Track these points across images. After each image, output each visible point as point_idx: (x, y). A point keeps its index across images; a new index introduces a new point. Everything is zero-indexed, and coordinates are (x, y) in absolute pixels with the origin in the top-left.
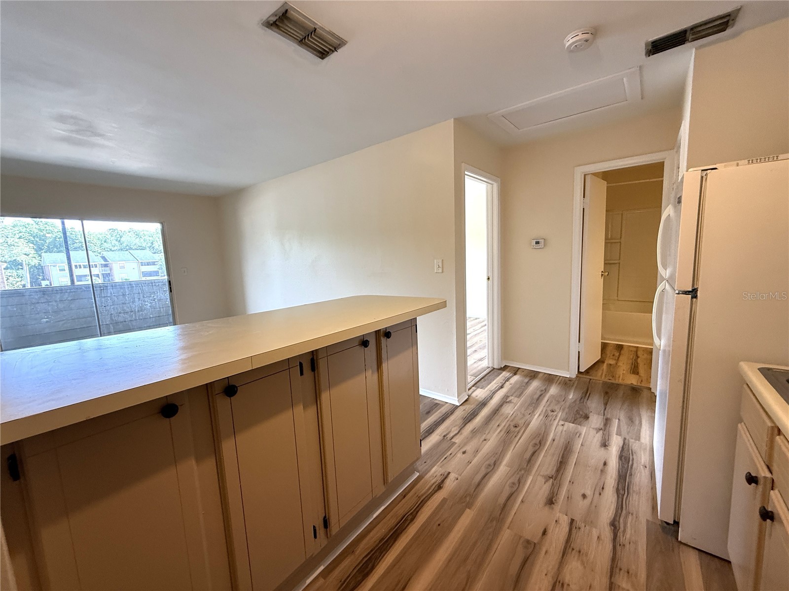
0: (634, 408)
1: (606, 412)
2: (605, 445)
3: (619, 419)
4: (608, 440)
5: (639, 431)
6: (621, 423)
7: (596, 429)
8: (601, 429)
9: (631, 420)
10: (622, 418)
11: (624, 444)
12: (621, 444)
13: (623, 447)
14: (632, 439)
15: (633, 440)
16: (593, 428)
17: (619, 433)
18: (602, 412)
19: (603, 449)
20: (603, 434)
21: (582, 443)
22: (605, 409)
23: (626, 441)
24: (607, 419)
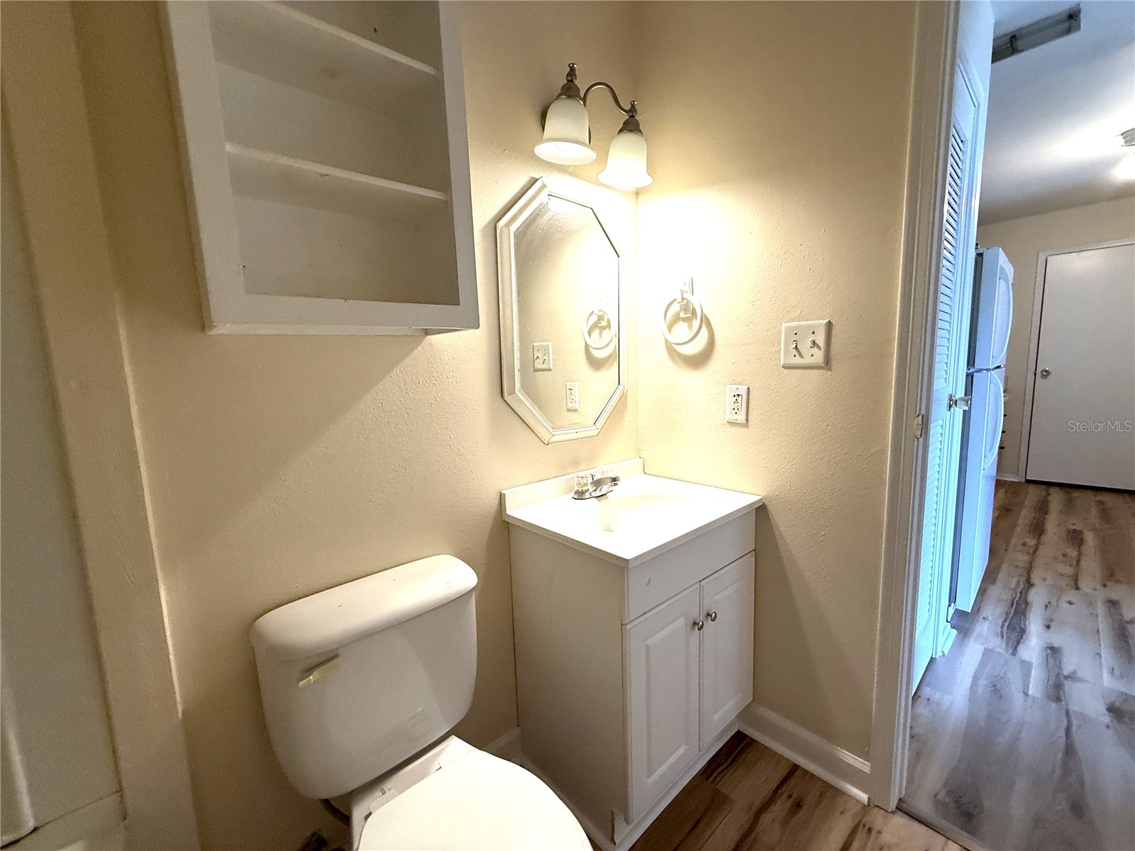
0: (982, 724)
1: (1065, 722)
2: (1053, 652)
3: (1026, 694)
4: (1047, 656)
5: (982, 664)
6: (1020, 685)
7: (1079, 680)
8: (1067, 677)
9: (997, 690)
10: (1018, 697)
11: (1016, 648)
12: (1021, 648)
13: (1018, 643)
14: (1000, 653)
15: (998, 650)
16: (1085, 681)
17: (1026, 666)
18: (1075, 723)
19: (1056, 645)
20: (1060, 667)
21: (1101, 657)
22: (1068, 730)
23: (1011, 650)
24: (1058, 699)
